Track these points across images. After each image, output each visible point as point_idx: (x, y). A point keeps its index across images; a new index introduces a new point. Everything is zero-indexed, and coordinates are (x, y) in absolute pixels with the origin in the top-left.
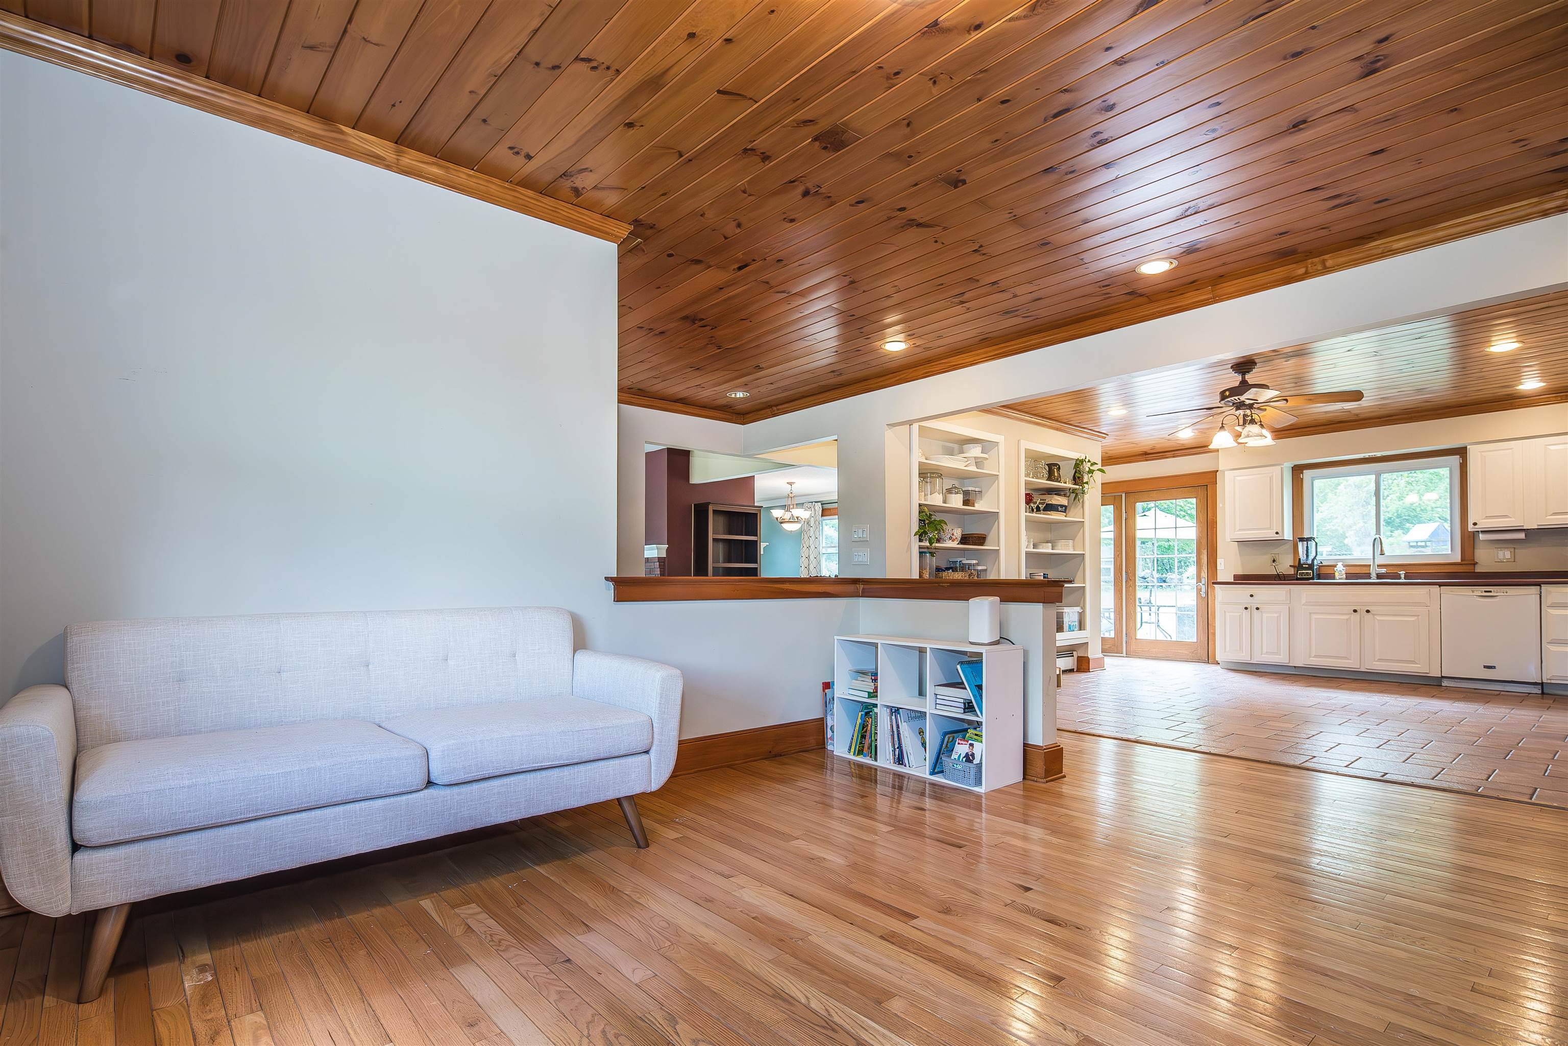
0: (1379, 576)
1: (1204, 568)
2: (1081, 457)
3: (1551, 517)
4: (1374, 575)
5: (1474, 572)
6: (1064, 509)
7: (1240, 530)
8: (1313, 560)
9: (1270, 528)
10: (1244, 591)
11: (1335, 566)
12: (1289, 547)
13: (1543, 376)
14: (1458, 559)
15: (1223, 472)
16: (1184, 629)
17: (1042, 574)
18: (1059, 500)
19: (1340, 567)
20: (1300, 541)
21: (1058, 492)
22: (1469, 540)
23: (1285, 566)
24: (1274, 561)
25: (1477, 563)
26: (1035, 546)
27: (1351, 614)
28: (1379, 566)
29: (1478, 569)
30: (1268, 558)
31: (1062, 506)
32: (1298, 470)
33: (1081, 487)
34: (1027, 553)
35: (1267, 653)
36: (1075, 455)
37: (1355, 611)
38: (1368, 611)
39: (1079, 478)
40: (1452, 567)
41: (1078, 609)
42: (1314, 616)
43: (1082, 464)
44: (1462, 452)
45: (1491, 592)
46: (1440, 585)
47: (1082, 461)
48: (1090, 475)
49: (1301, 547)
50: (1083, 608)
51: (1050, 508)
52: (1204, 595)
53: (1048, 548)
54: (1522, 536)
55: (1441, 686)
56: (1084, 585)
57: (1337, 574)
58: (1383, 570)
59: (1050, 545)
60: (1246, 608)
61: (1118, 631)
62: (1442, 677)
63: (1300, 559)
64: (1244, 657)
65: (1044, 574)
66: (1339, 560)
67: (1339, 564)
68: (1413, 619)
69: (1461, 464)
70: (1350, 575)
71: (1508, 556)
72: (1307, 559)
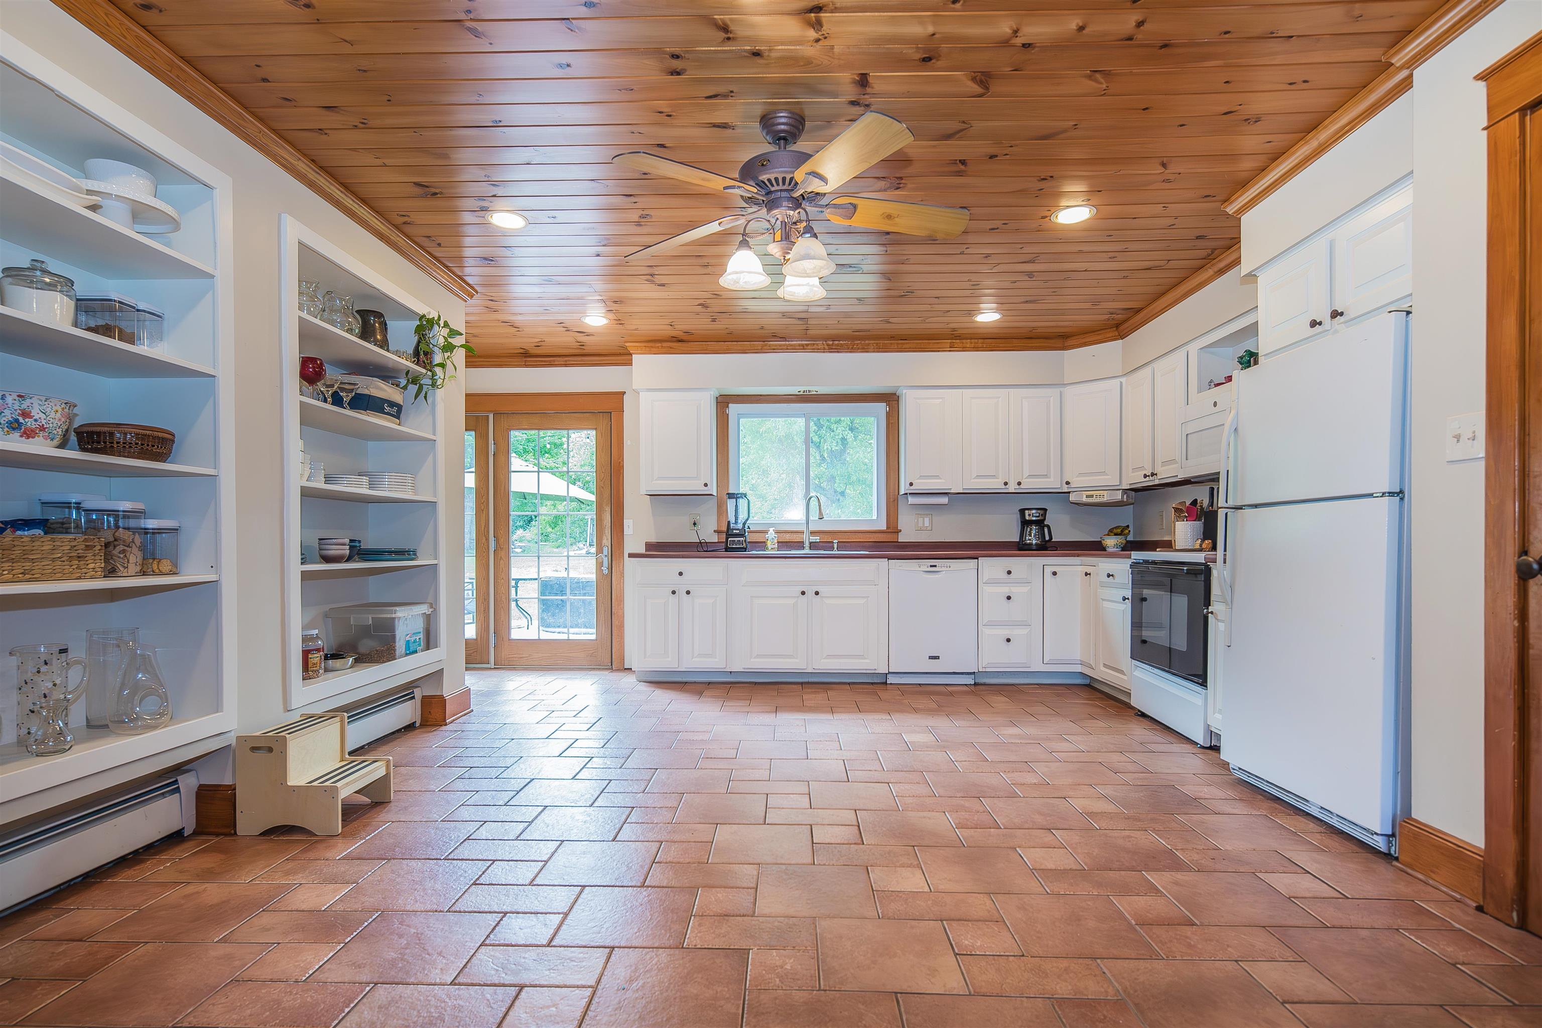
0: (813, 546)
1: (606, 532)
2: (429, 313)
3: (976, 480)
4: (807, 545)
5: (898, 542)
6: (396, 410)
7: (659, 478)
8: (744, 524)
9: (697, 479)
10: (670, 566)
11: (766, 532)
12: (712, 504)
13: (1002, 305)
14: (884, 527)
15: (637, 392)
16: (579, 621)
17: (347, 541)
18: (385, 391)
19: (771, 534)
20: (729, 498)
21: (385, 373)
22: (893, 499)
23: (708, 533)
24: (695, 524)
25: (900, 531)
26: (328, 479)
27: (798, 597)
28: (813, 533)
29: (902, 538)
30: (687, 521)
31: (392, 404)
32: (723, 402)
33: (429, 373)
34: (307, 494)
35: (699, 655)
36: (421, 309)
37: (803, 593)
38: (817, 593)
39: (426, 354)
40: (878, 535)
41: (424, 609)
42: (756, 601)
43: (432, 327)
44: (891, 399)
45: (935, 566)
46: (890, 558)
47: (431, 323)
48: (447, 355)
49: (731, 504)
50: (434, 606)
51: (362, 402)
52: (606, 571)
53: (360, 485)
54: (944, 500)
55: (886, 683)
56: (435, 562)
57: (769, 543)
58: (816, 539)
59: (365, 479)
60: (674, 592)
61: (483, 629)
62: (889, 673)
63: (729, 522)
64: (668, 662)
65: (351, 541)
66: (772, 525)
67: (771, 529)
68: (862, 601)
69: (888, 415)
70: (782, 544)
71: (927, 524)
72: (736, 522)
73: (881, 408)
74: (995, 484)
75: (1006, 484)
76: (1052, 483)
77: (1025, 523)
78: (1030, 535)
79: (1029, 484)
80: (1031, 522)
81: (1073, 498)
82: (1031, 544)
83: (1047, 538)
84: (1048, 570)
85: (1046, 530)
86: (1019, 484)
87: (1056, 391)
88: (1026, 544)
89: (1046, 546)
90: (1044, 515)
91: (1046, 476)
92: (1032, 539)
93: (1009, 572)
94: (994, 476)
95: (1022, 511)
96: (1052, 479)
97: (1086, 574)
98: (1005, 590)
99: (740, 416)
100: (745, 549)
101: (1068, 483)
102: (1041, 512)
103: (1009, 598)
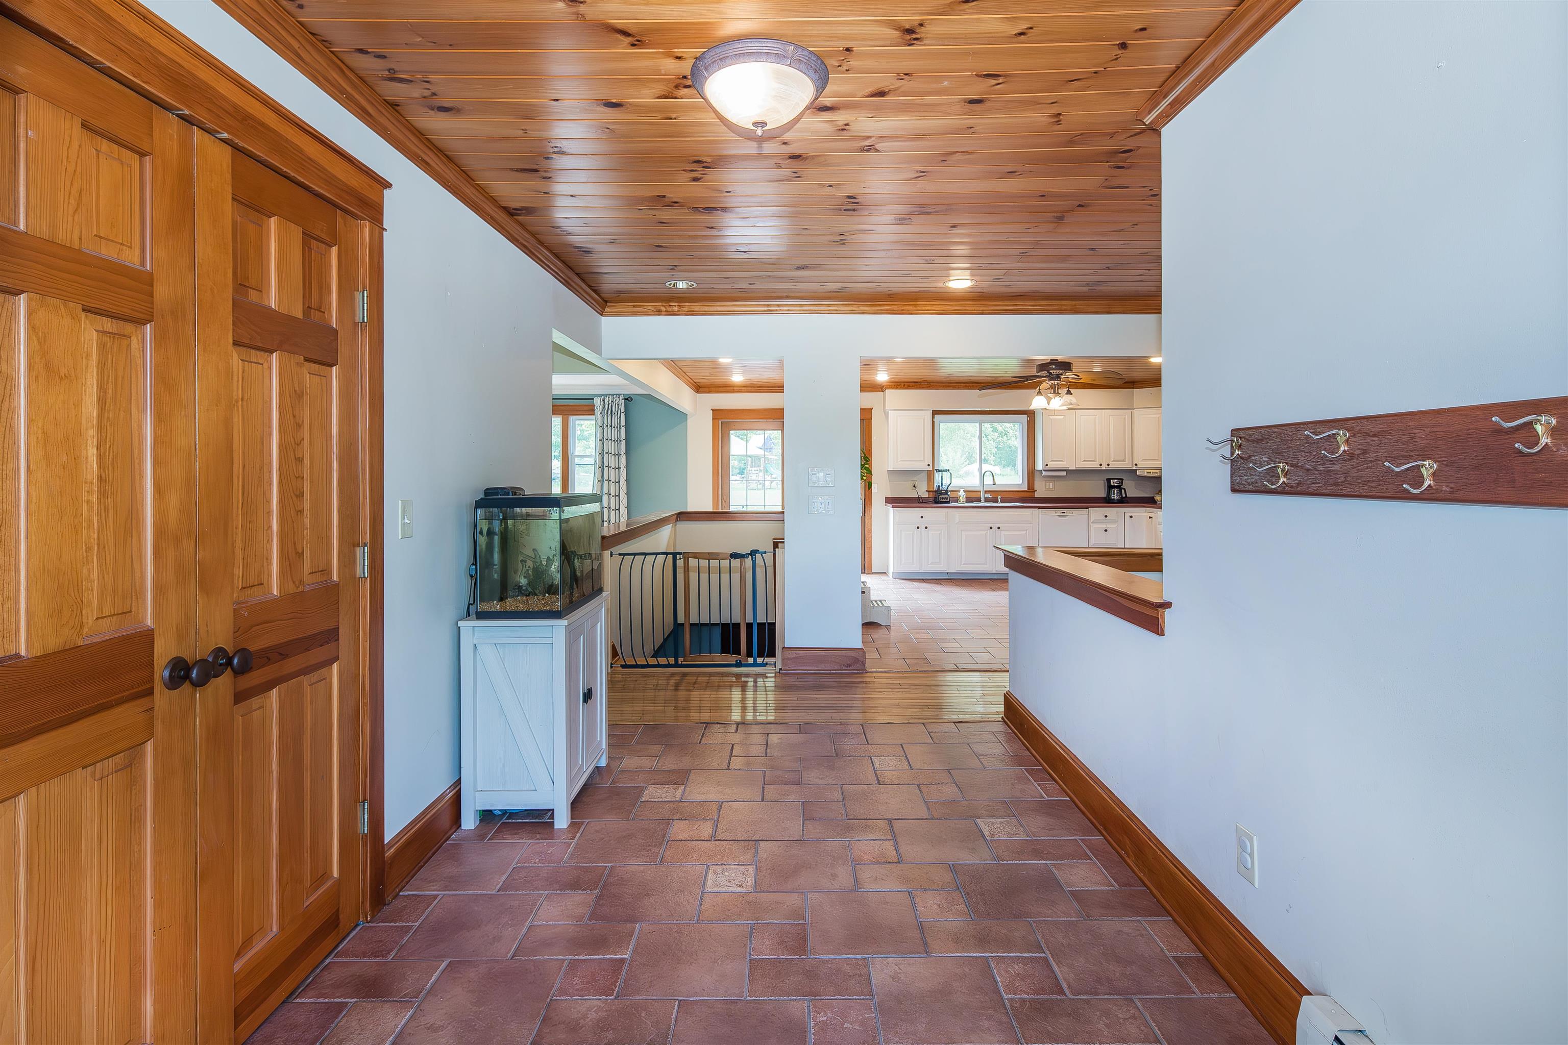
0: (987, 500)
3: (1083, 463)
4: (983, 499)
5: (1036, 498)
7: (901, 461)
8: (947, 487)
9: (924, 461)
10: (916, 513)
11: (959, 491)
12: (925, 476)
14: (1026, 489)
19: (962, 493)
20: (937, 472)
22: (1031, 473)
23: (924, 492)
24: (914, 486)
25: (1037, 491)
27: (989, 530)
28: (986, 492)
29: (1039, 496)
30: (909, 484)
32: (934, 415)
35: (932, 564)
37: (991, 528)
38: (999, 528)
40: (1023, 493)
42: (963, 533)
44: (1030, 414)
45: (1065, 513)
46: (1039, 508)
49: (938, 475)
54: (1064, 473)
57: (961, 498)
58: (989, 495)
60: (916, 528)
63: (937, 486)
66: (962, 487)
67: (962, 490)
68: (1024, 532)
69: (1028, 422)
70: (969, 500)
71: (1051, 487)
72: (942, 485)
73: (1024, 418)
74: (1094, 465)
75: (1101, 465)
76: (1126, 465)
77: (1110, 487)
78: (1114, 494)
79: (1114, 465)
80: (1114, 487)
81: (1138, 473)
82: (1114, 499)
83: (1124, 496)
84: (1128, 515)
85: (1123, 490)
86: (1108, 465)
87: (1129, 412)
88: (1112, 499)
89: (1124, 501)
90: (1122, 483)
91: (1124, 460)
92: (1115, 496)
93: (1106, 516)
94: (1093, 461)
95: (1109, 480)
96: (1127, 462)
97: (1150, 518)
98: (1104, 526)
99: (941, 422)
100: (948, 502)
101: (1136, 465)
102: (1120, 481)
103: (1106, 531)
